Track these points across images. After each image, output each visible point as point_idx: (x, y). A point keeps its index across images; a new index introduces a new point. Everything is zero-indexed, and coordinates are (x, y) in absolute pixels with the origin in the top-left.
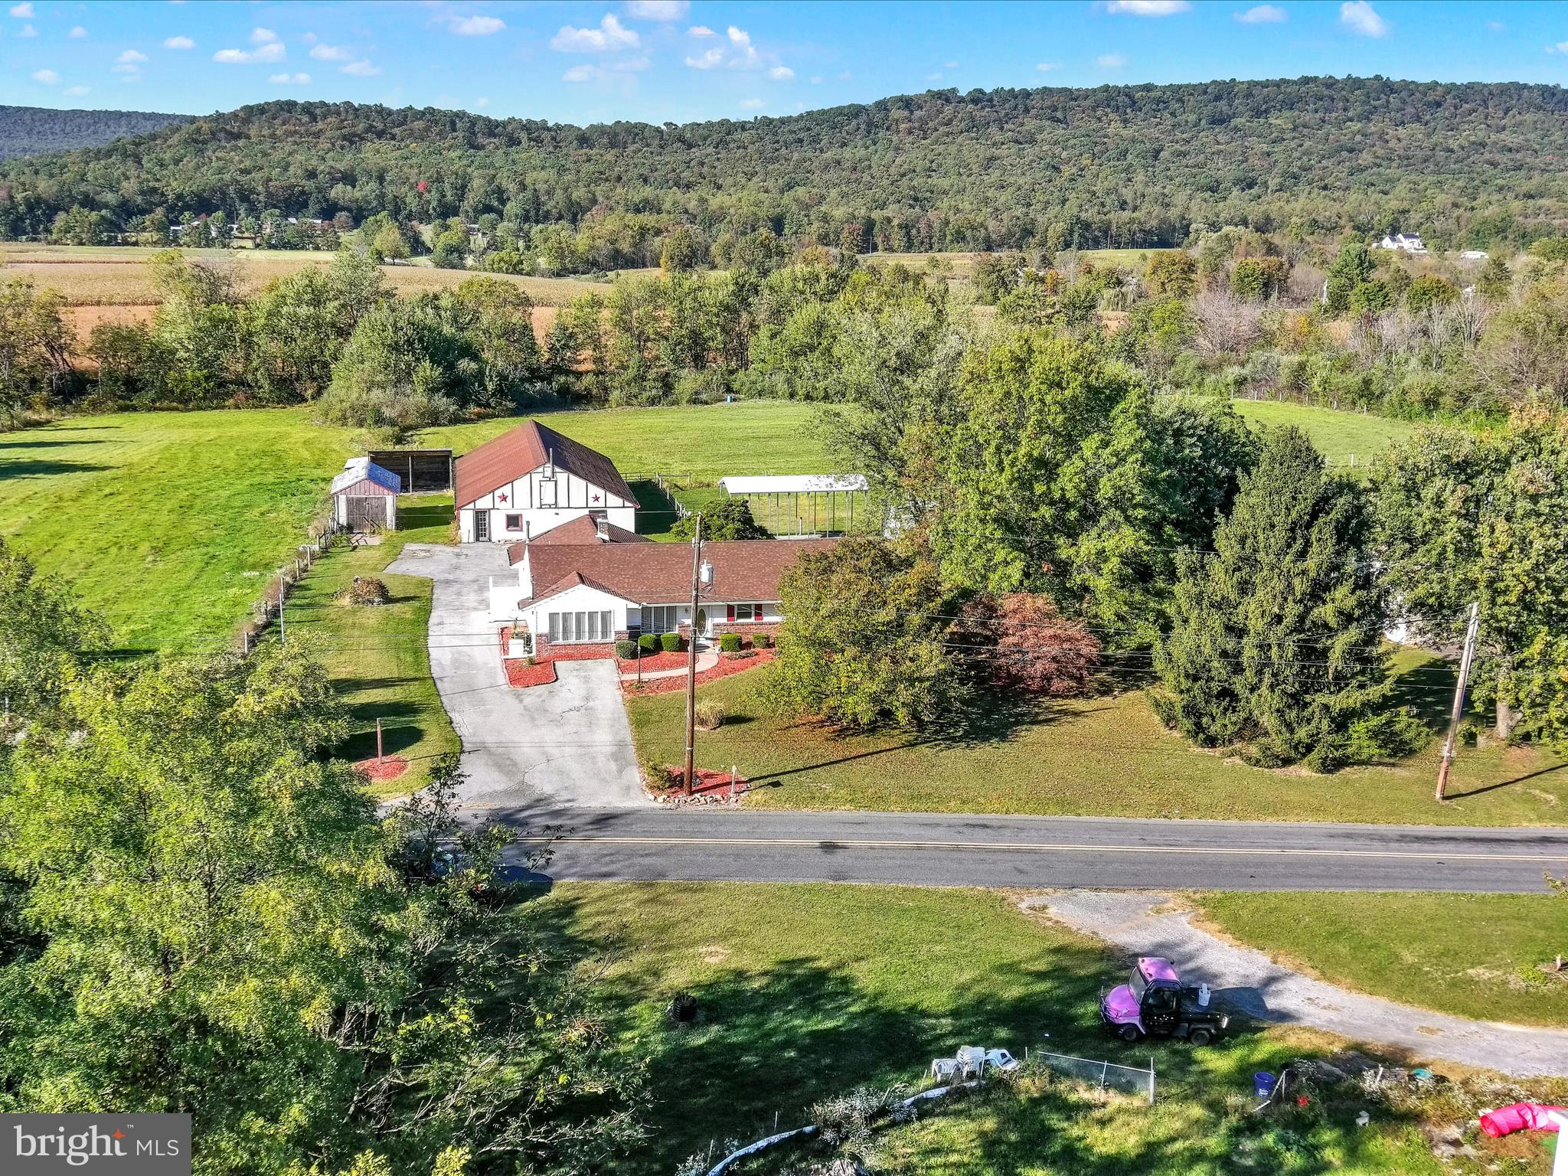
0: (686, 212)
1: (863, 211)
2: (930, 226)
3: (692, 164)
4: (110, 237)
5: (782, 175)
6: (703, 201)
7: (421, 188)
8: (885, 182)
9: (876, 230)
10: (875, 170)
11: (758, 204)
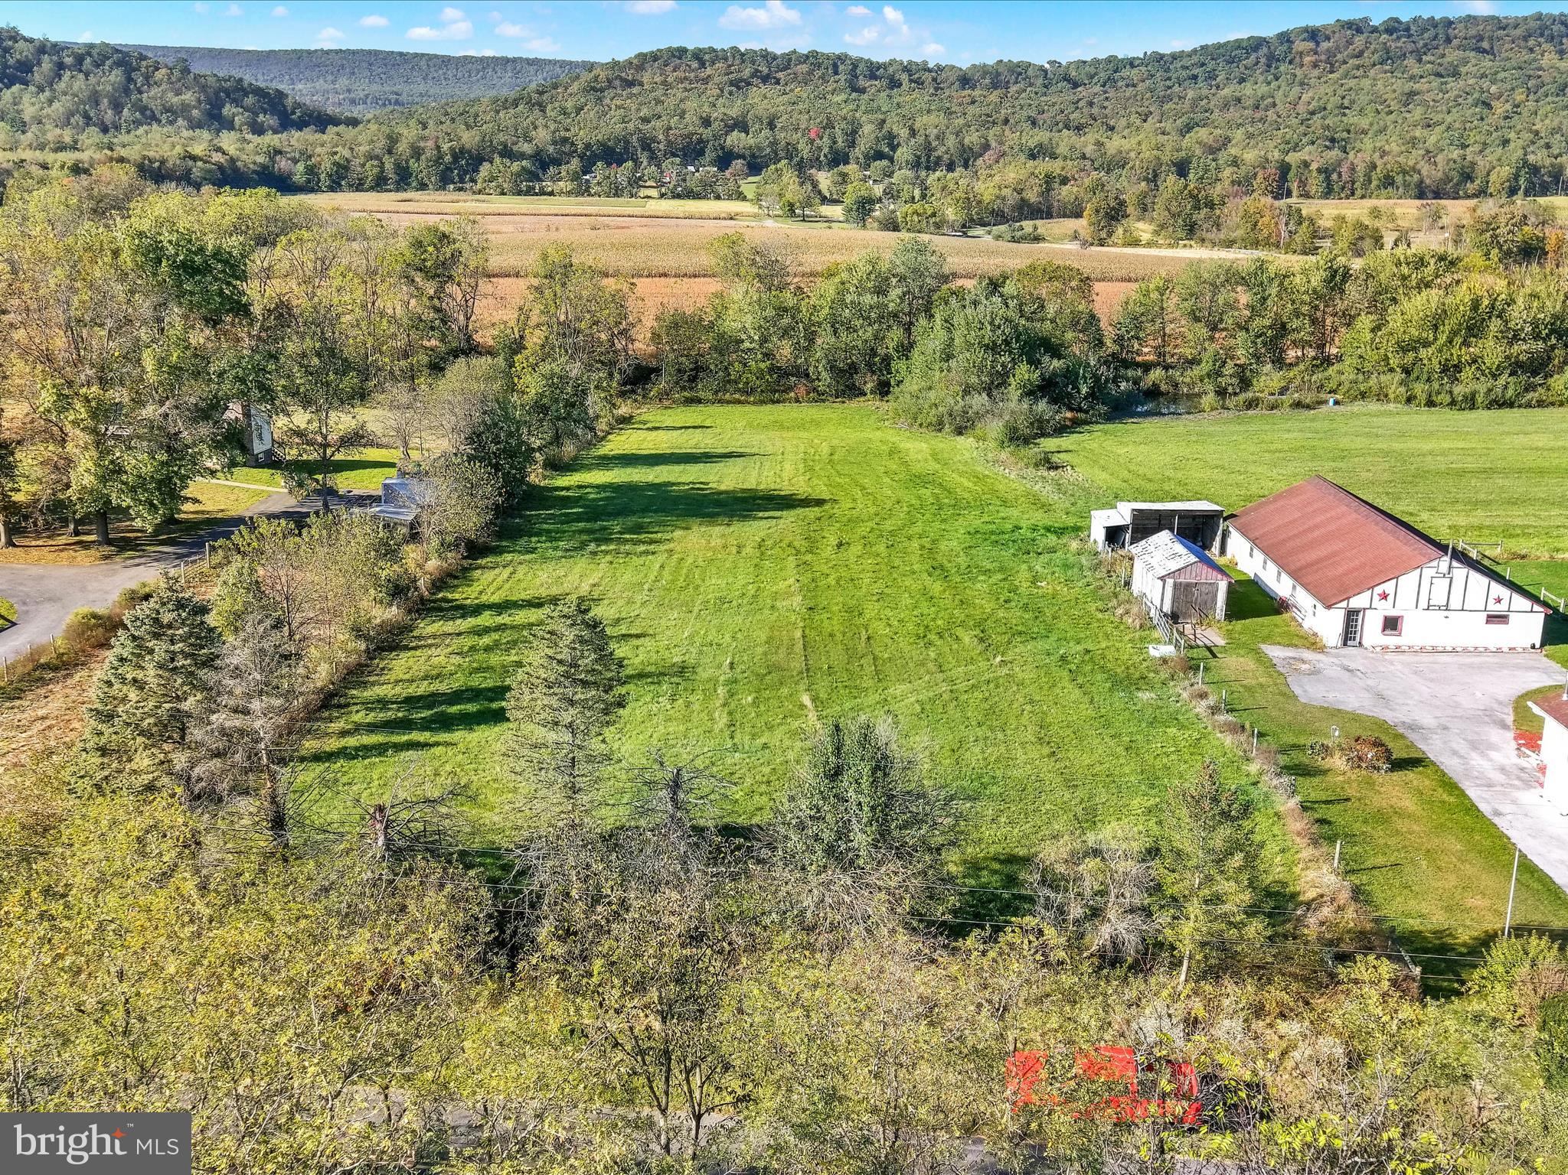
0: (1084, 157)
1: (1277, 155)
2: (1353, 169)
3: (1080, 104)
4: (529, 187)
5: (1178, 115)
6: (1099, 144)
7: (813, 135)
8: (1295, 121)
9: (1291, 175)
10: (1280, 107)
11: (1159, 147)
